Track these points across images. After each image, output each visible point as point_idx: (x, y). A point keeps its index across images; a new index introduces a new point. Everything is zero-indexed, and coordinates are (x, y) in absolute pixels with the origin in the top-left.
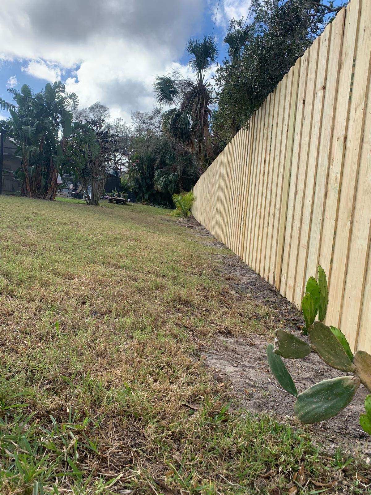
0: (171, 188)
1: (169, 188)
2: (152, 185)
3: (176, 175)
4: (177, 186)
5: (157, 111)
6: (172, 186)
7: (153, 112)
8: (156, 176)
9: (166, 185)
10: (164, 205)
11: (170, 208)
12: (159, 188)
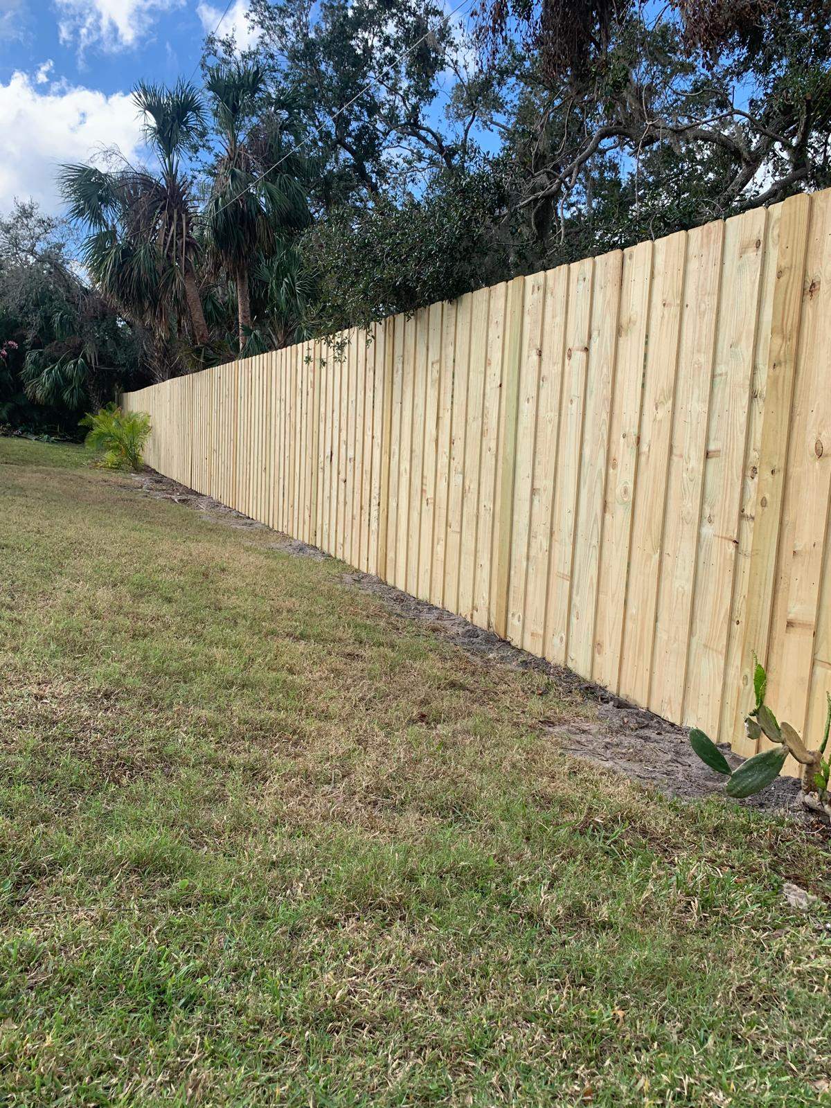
0: (72, 396)
1: (66, 396)
2: (20, 386)
3: (82, 363)
4: (86, 391)
5: (25, 210)
6: (72, 390)
7: (12, 213)
8: (29, 367)
9: (57, 389)
10: (51, 434)
11: (67, 440)
12: (39, 394)
